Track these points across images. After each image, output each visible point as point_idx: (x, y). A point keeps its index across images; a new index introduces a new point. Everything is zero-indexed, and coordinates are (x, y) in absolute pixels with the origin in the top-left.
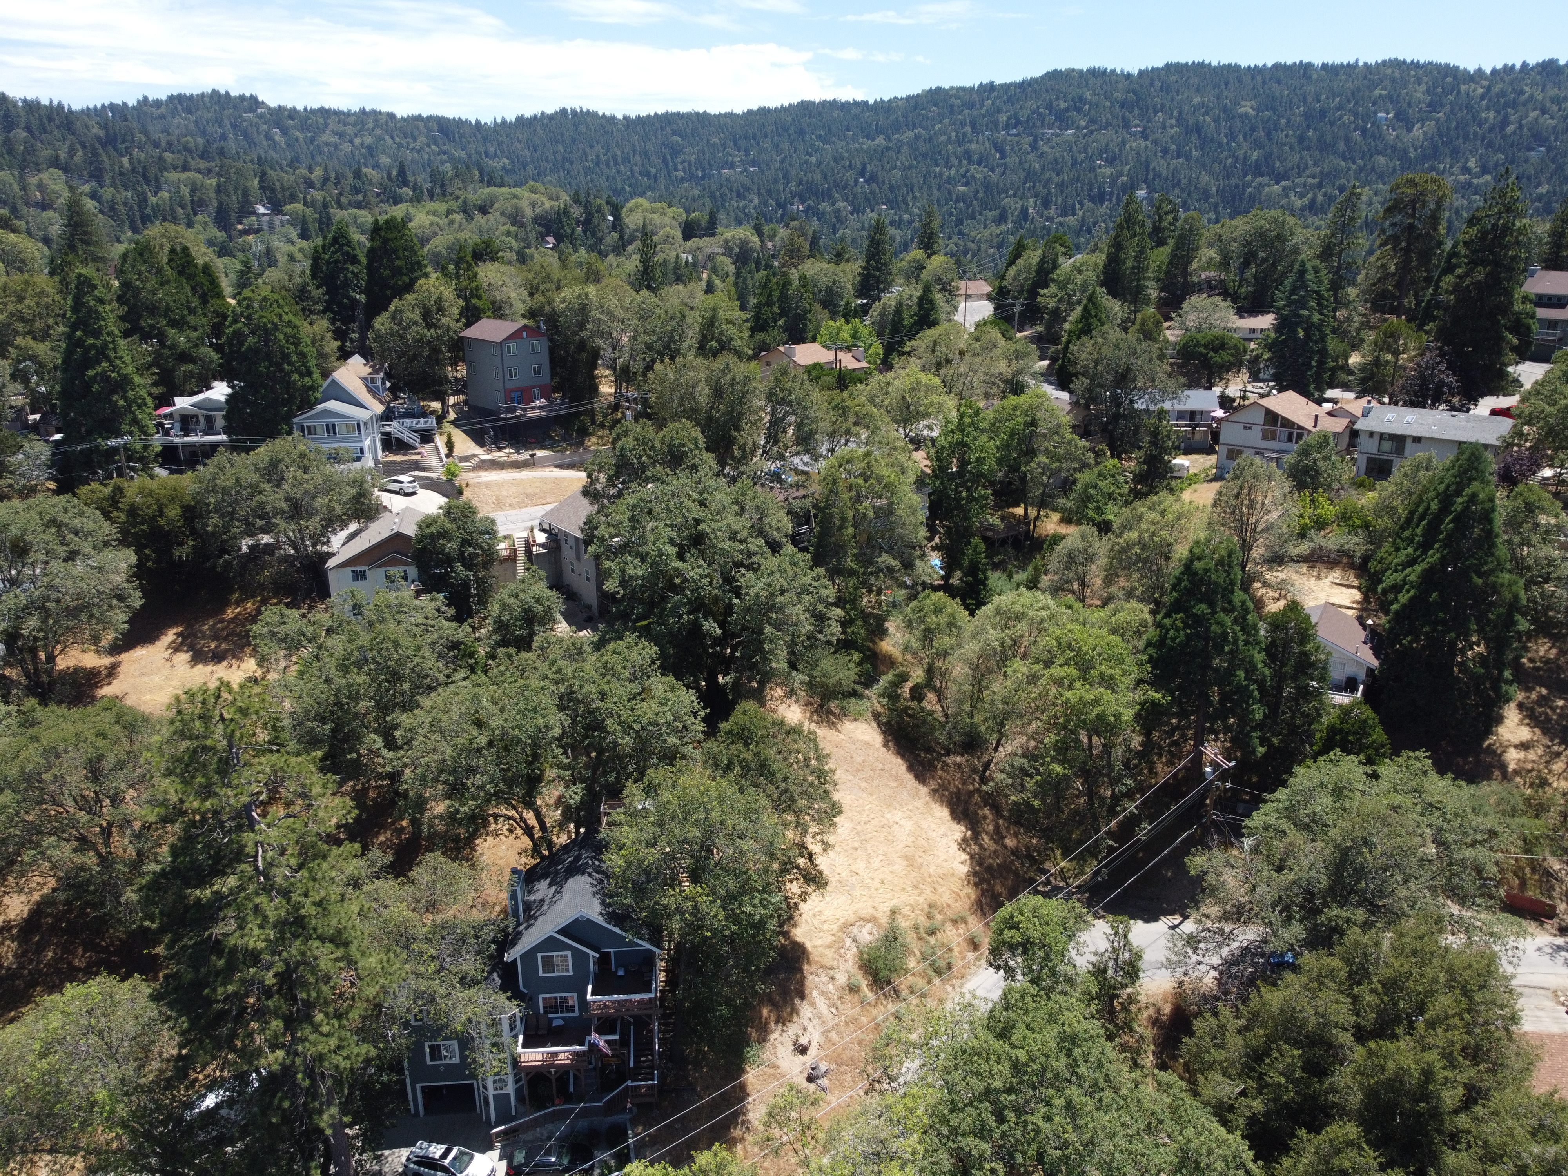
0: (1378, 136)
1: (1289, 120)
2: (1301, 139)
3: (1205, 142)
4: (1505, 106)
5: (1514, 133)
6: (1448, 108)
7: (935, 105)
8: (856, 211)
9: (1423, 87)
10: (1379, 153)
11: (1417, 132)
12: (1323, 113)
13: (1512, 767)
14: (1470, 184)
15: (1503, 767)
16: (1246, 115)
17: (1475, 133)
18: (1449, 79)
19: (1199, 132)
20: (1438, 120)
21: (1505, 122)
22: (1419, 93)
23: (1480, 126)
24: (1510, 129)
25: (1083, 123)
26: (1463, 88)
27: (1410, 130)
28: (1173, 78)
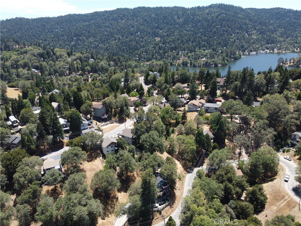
0: (175, 21)
1: (161, 18)
2: (163, 22)
3: (147, 23)
4: (194, 15)
5: (196, 20)
6: (185, 16)
7: (97, 15)
8: (87, 39)
9: (181, 12)
10: (176, 24)
11: (181, 20)
12: (166, 17)
13: (227, 145)
14: (191, 29)
15: (226, 145)
16: (153, 17)
17: (190, 20)
18: (184, 10)
19: (146, 21)
20: (184, 18)
21: (194, 18)
22: (180, 13)
23: (190, 19)
24: (195, 20)
25: (126, 19)
26: (187, 12)
27: (180, 20)
28: (140, 10)
